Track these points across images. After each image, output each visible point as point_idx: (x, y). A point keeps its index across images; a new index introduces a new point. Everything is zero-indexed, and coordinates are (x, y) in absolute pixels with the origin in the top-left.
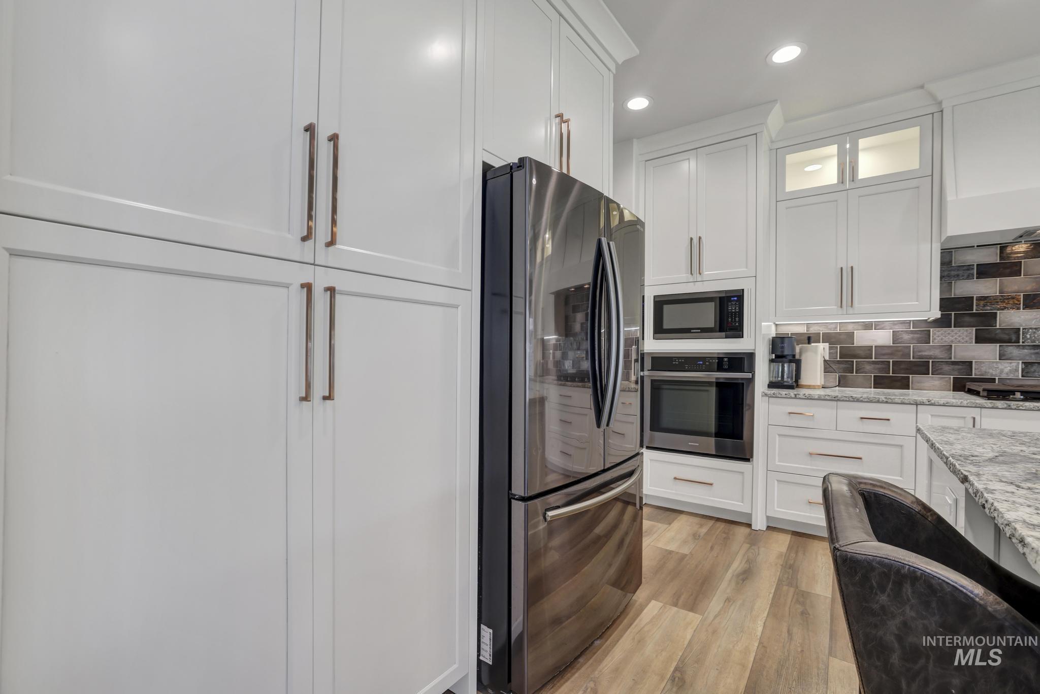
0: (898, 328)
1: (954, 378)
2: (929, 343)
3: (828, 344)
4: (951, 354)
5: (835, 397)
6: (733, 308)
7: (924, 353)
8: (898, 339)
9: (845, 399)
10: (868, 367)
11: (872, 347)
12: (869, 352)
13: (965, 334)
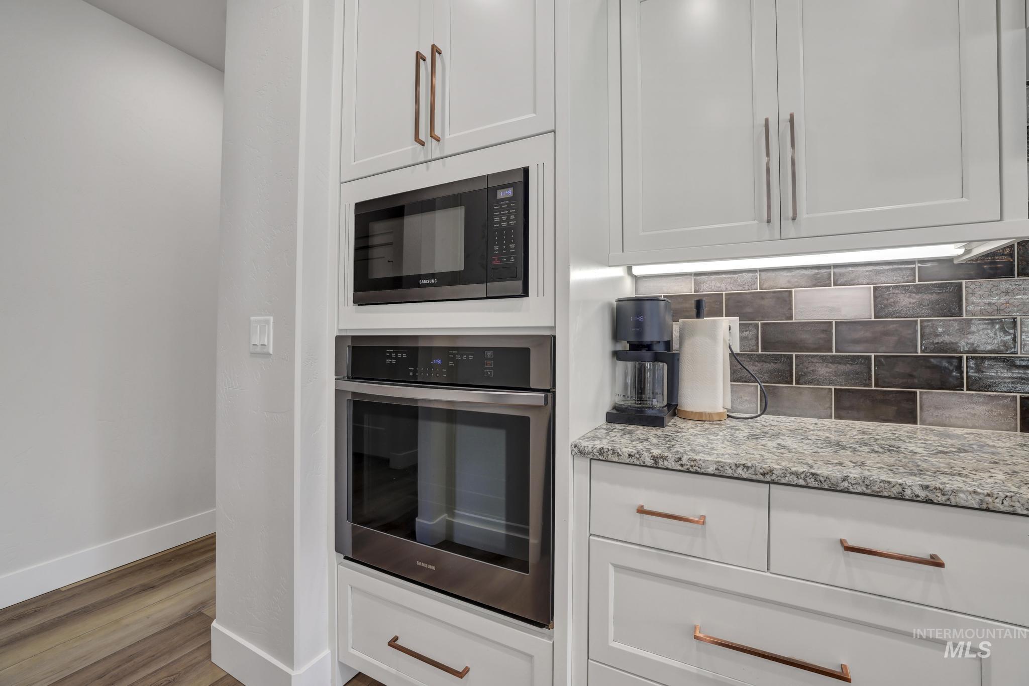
0: (888, 280)
1: (1022, 397)
2: (961, 315)
3: (737, 318)
4: (1015, 340)
5: (764, 474)
6: (504, 218)
7: (948, 339)
8: (886, 306)
9: (794, 480)
10: (823, 370)
11: (831, 323)
12: (823, 336)
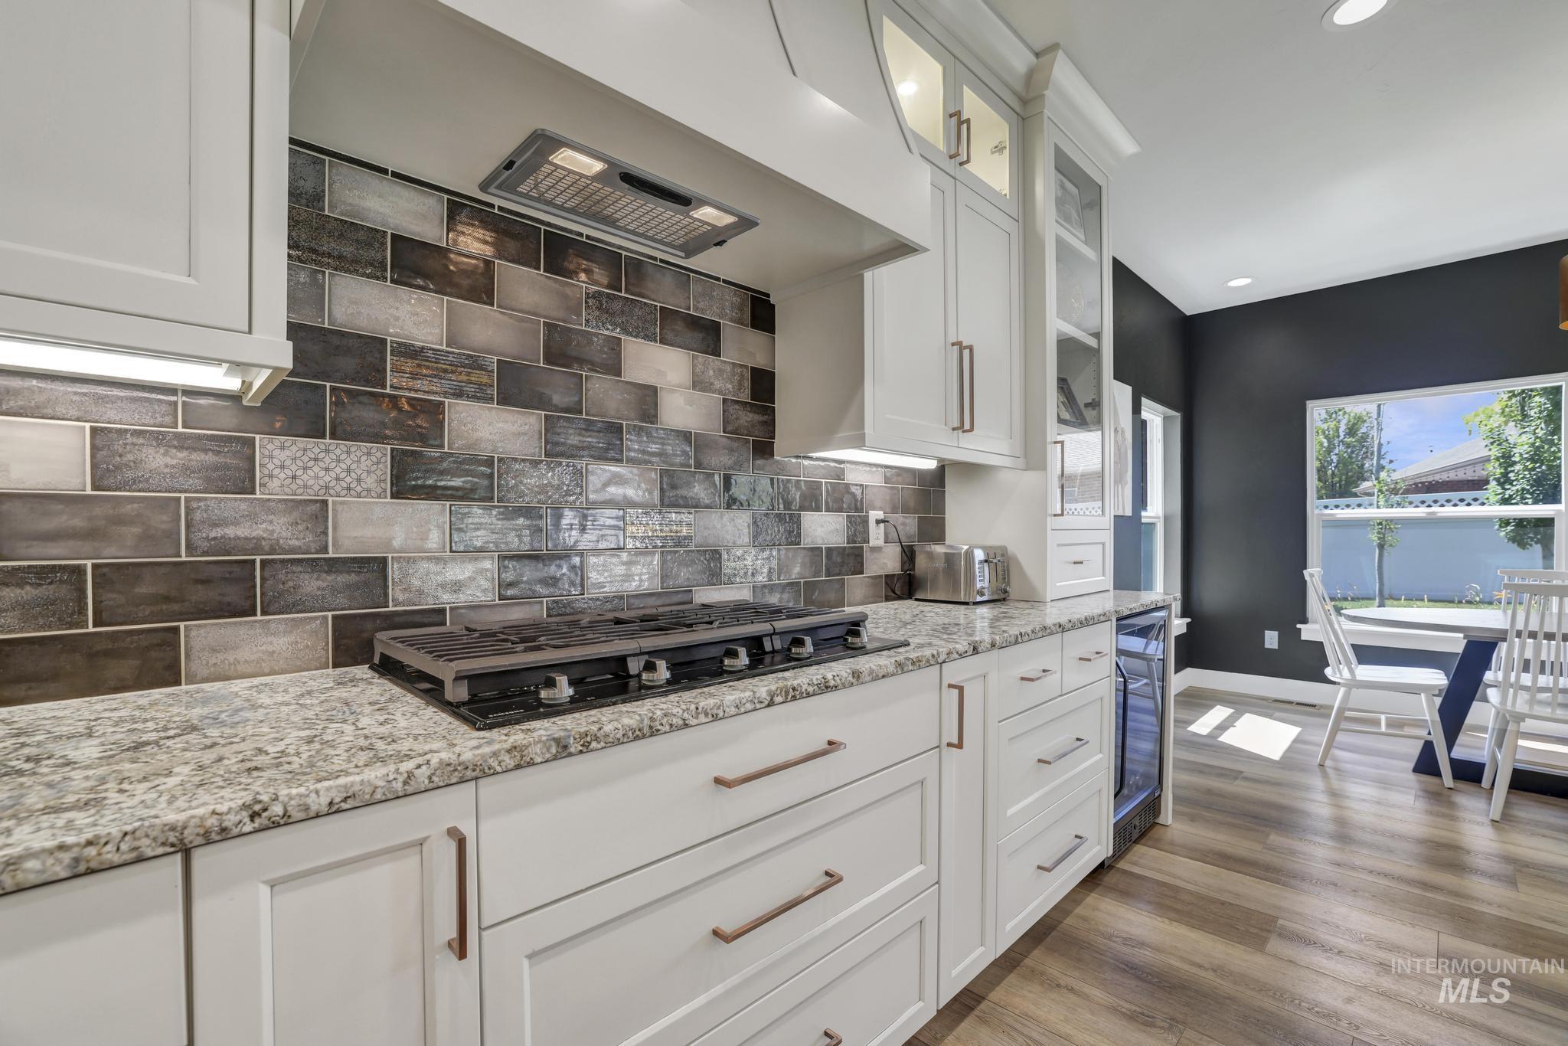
1: (334, 617)
2: (253, 490)
4: (326, 534)
7: (231, 531)
8: (118, 467)
13: (363, 466)
